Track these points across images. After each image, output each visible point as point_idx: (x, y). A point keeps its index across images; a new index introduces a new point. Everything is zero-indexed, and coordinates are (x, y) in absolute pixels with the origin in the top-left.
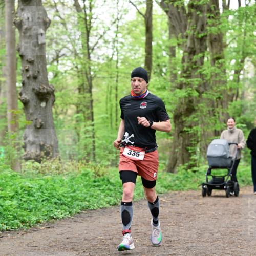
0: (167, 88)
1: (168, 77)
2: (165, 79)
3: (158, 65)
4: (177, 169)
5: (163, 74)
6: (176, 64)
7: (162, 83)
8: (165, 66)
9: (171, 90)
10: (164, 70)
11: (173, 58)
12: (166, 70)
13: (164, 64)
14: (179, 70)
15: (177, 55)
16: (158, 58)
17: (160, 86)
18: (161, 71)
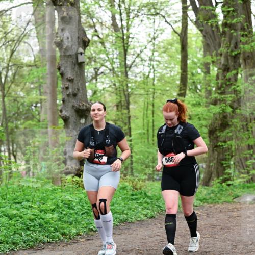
0: (202, 104)
1: (203, 93)
2: (199, 95)
3: (194, 82)
4: (212, 182)
5: (198, 91)
6: (210, 80)
7: (197, 100)
8: (200, 83)
9: (206, 106)
10: (199, 87)
11: (208, 75)
12: (201, 86)
13: (198, 81)
14: (213, 87)
15: (211, 73)
16: (193, 74)
17: (194, 102)
18: (196, 87)
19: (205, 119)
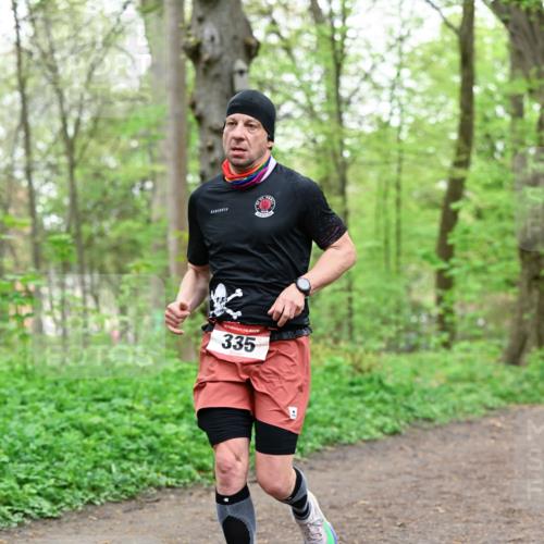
0: (506, 184)
1: (508, 161)
2: (501, 166)
3: (488, 136)
5: (497, 156)
6: (524, 133)
7: (496, 175)
8: (502, 138)
9: (513, 189)
10: (500, 146)
11: (519, 121)
12: (505, 146)
13: (497, 134)
14: (529, 146)
15: (527, 115)
16: (486, 120)
17: (489, 181)
18: (493, 148)
19: (512, 218)
